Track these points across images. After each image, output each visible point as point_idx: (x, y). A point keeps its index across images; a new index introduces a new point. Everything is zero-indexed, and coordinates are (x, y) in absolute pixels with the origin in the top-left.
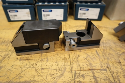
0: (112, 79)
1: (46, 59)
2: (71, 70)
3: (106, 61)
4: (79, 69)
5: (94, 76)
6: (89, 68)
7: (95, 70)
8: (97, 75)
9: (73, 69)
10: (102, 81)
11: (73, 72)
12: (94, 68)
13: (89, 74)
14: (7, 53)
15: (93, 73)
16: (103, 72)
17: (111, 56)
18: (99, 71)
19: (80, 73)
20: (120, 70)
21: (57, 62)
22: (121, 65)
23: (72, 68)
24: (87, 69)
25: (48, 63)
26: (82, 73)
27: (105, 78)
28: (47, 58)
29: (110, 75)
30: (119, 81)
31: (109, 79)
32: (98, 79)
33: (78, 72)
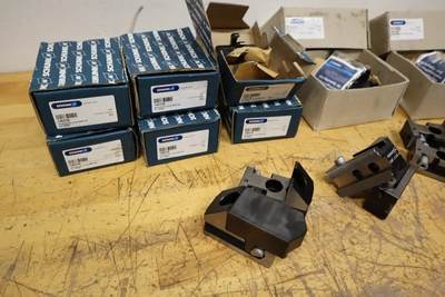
0: (335, 287)
1: (213, 273)
2: (267, 285)
3: (321, 251)
4: (279, 280)
5: (307, 288)
6: (295, 273)
7: (306, 275)
8: (311, 284)
9: (270, 282)
10: (321, 293)
11: (272, 288)
12: (303, 271)
13: (298, 287)
14: (122, 277)
15: (305, 283)
16: (320, 275)
17: (327, 238)
18: (312, 276)
19: (283, 288)
20: (345, 266)
21: (235, 275)
22: (345, 254)
23: (266, 280)
24: (292, 276)
25: (220, 281)
26: (287, 286)
27: (325, 287)
28: (213, 270)
29: (332, 280)
30: (345, 286)
31: (331, 288)
32: (313, 292)
33: (278, 286)
